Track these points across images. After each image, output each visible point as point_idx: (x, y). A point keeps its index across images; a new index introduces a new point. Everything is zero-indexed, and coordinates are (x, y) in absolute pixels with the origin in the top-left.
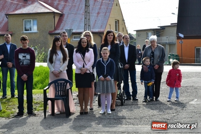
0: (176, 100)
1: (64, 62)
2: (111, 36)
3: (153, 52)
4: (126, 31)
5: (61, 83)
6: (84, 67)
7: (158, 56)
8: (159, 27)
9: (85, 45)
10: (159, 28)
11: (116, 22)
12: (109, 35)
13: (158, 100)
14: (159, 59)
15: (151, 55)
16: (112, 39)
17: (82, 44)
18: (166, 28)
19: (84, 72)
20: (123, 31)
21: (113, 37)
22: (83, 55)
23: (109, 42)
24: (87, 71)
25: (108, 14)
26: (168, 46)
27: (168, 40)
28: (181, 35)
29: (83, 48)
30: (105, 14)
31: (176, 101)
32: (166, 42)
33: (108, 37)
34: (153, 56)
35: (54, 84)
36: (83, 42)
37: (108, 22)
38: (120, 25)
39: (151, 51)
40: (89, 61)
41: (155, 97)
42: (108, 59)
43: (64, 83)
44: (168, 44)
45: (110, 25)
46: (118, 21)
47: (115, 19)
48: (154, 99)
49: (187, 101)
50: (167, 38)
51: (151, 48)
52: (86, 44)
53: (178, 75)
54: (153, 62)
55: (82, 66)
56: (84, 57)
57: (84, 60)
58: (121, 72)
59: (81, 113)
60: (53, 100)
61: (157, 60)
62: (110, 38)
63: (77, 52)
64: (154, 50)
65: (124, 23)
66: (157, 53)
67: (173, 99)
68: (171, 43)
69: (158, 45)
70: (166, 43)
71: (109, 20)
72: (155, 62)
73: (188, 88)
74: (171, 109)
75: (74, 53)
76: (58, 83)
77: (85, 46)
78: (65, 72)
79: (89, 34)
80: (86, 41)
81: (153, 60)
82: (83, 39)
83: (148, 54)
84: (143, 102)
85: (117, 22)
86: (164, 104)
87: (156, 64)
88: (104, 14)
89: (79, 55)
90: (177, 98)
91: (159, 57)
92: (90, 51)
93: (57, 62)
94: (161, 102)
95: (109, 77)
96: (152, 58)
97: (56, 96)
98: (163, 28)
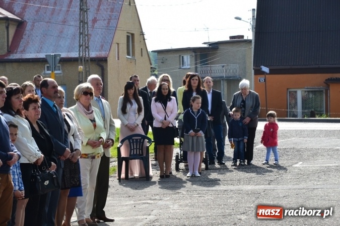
0: (274, 162)
1: (139, 114)
2: (195, 81)
3: (243, 101)
4: (147, 55)
5: (137, 140)
6: (165, 119)
7: (250, 106)
8: (205, 43)
9: (165, 92)
10: (206, 46)
11: (128, 37)
12: (193, 80)
13: (251, 164)
14: (251, 110)
15: (241, 105)
16: (196, 84)
17: (163, 91)
18: (221, 47)
19: (166, 125)
20: (142, 56)
21: (197, 81)
22: (165, 104)
23: (194, 89)
24: (169, 124)
25: (113, 22)
26: (226, 84)
27: (226, 72)
28: (265, 69)
29: (164, 95)
30: (109, 23)
31: (274, 164)
32: (221, 75)
33: (192, 81)
34: (244, 106)
35: (127, 141)
36: (164, 89)
37: (114, 38)
38: (136, 44)
39: (241, 99)
40: (172, 112)
41: (246, 161)
42: (199, 110)
43: (140, 140)
44: (226, 80)
45: (118, 44)
46: (133, 35)
47: (128, 33)
48: (246, 163)
49: (290, 164)
50: (223, 66)
51: (242, 95)
52: (168, 90)
53: (272, 130)
54: (244, 114)
55: (164, 119)
56: (166, 107)
57: (165, 110)
58: (209, 125)
59: (162, 177)
60: (127, 160)
61: (249, 110)
62: (194, 83)
63: (156, 100)
64: (245, 99)
65: (144, 39)
66: (249, 103)
67: (272, 162)
68: (230, 77)
69: (250, 91)
70: (221, 77)
71: (116, 33)
72: (247, 113)
73: (287, 150)
74: (271, 171)
75: (153, 102)
76: (133, 140)
77: (166, 94)
78: (140, 126)
79: (167, 79)
80: (168, 88)
81: (244, 111)
82: (163, 86)
83: (237, 103)
84: (232, 166)
85: (130, 38)
86: (261, 168)
87: (248, 116)
88: (106, 22)
89: (159, 105)
90: (276, 160)
91: (252, 107)
92: (172, 100)
93: (132, 114)
94: (256, 166)
95: (201, 132)
96: (243, 109)
97: (130, 155)
98: (214, 47)
